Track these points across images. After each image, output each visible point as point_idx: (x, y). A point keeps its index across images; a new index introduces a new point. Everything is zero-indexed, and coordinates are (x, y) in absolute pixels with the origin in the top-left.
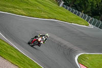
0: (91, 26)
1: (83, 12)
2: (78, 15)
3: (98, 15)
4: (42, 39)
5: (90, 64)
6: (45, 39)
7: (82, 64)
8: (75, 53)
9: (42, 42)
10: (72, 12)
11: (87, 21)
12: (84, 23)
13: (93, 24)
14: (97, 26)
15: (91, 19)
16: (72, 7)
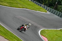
0: (48, 13)
1: (43, 4)
2: (41, 6)
3: (53, 6)
4: (27, 27)
5: (48, 36)
6: (28, 27)
7: (43, 36)
8: (39, 29)
9: (27, 29)
10: (37, 4)
11: (46, 9)
12: (44, 11)
13: (50, 12)
14: (52, 13)
15: (48, 8)
16: (37, 1)
